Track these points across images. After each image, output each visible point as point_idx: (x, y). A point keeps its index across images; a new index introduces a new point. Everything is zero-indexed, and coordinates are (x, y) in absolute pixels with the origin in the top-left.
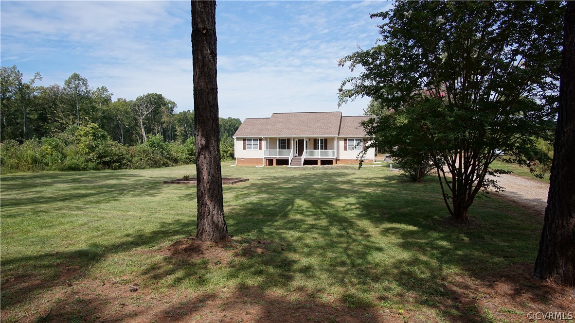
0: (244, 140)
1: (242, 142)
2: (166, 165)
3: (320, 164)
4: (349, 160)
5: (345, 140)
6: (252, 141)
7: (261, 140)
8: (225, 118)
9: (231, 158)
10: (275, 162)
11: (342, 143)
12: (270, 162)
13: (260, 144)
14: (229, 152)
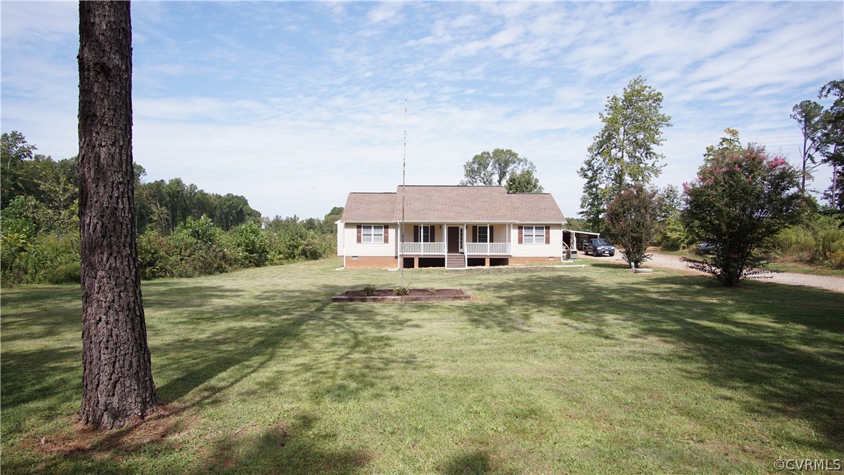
0: (359, 226)
1: (355, 230)
2: (221, 270)
3: (489, 264)
4: (525, 258)
5: (520, 227)
6: (373, 229)
7: (387, 227)
8: (222, 195)
9: (303, 257)
10: (416, 262)
11: (514, 233)
12: (408, 263)
13: (386, 232)
14: (301, 248)
